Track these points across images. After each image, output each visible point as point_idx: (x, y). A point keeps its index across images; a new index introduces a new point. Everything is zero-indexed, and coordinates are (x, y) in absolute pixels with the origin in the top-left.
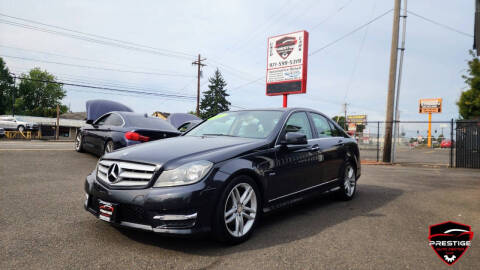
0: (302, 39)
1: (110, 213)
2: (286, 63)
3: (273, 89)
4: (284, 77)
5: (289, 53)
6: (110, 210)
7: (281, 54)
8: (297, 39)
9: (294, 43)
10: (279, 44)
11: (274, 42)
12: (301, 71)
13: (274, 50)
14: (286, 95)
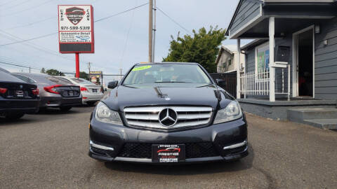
0: (90, 11)
1: (177, 154)
2: (77, 28)
3: (65, 48)
4: (76, 39)
5: (79, 21)
6: (176, 151)
7: (71, 21)
8: (85, 10)
9: (83, 13)
10: (69, 12)
11: (64, 9)
12: (90, 36)
13: (65, 17)
14: (77, 54)
